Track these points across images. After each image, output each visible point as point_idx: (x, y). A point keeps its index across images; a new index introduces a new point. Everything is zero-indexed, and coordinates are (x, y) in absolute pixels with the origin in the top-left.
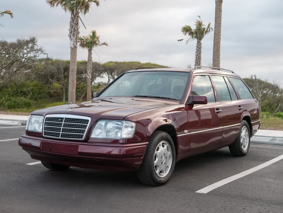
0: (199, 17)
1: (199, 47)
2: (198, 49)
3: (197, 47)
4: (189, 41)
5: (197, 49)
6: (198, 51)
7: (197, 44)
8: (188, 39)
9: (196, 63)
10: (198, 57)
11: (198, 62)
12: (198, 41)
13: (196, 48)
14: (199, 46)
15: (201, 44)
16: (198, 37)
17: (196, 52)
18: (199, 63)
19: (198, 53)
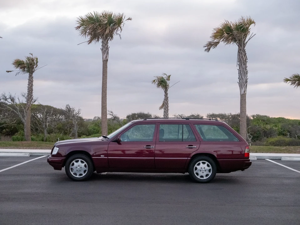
0: (32, 55)
2: (30, 82)
3: (29, 80)
6: (30, 84)
7: (29, 77)
8: (19, 72)
10: (30, 89)
12: (29, 75)
14: (31, 79)
15: (33, 77)
16: (31, 71)
17: (28, 84)
18: (31, 95)
19: (31, 85)
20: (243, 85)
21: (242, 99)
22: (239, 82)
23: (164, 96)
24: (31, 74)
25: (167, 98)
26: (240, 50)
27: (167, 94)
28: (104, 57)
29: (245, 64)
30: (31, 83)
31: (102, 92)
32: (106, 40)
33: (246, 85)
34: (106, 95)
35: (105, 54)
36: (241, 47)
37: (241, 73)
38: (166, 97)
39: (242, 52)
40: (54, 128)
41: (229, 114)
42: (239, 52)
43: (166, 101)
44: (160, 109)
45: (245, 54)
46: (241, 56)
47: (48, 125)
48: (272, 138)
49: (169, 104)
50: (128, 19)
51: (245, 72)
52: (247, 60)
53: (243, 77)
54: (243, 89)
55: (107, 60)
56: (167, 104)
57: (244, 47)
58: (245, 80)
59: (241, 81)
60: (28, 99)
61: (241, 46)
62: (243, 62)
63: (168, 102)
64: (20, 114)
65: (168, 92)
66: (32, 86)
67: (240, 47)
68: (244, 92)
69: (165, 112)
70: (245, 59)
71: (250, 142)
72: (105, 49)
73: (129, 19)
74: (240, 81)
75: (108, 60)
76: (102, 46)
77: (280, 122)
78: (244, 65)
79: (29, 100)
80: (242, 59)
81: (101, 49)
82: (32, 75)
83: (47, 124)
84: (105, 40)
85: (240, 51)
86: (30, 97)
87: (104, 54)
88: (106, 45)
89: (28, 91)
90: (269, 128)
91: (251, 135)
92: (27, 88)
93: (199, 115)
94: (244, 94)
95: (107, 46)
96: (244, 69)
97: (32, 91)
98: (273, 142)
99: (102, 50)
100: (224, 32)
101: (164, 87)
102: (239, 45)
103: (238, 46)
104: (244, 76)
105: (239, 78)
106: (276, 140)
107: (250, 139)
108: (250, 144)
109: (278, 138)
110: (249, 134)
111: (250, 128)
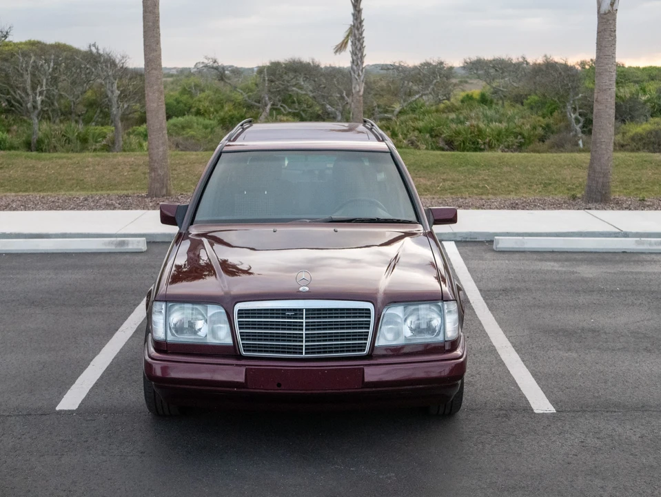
21: (605, 29)
23: (351, 18)
25: (361, 22)
27: (360, 11)
31: (145, 12)
38: (357, 19)
40: (74, 103)
41: (521, 60)
43: (356, 32)
44: (336, 52)
47: (39, 102)
48: (637, 123)
49: (365, 39)
56: (359, 40)
63: (361, 34)
65: (363, 5)
68: (612, 4)
69: (355, 63)
71: (581, 138)
77: (652, 78)
83: (39, 99)
90: (628, 96)
91: (580, 115)
93: (441, 63)
94: (609, 12)
98: (641, 135)
106: (648, 129)
107: (578, 127)
108: (580, 142)
109: (652, 122)
110: (577, 114)
111: (579, 100)
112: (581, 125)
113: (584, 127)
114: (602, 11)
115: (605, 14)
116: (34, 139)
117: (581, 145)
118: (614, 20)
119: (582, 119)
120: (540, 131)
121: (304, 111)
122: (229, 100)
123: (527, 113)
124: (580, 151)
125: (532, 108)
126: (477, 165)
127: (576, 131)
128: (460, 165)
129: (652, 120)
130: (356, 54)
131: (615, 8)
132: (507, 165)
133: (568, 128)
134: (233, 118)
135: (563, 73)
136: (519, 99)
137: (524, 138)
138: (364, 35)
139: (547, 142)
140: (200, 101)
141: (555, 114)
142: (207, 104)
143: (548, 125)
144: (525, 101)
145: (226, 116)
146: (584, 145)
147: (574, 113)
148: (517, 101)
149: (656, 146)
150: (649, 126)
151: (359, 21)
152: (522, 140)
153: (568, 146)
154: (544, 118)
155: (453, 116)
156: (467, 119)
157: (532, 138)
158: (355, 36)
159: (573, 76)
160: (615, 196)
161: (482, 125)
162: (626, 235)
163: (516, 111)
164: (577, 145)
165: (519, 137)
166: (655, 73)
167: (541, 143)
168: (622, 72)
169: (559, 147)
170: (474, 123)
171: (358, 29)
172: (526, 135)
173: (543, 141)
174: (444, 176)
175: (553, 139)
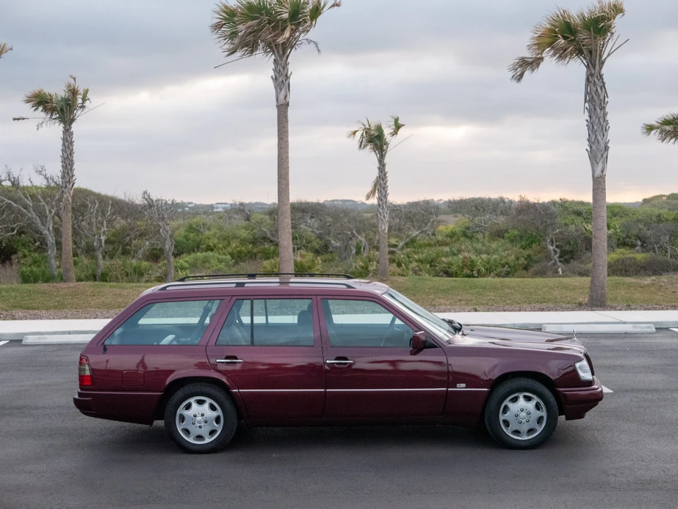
0: (74, 78)
1: (70, 141)
2: (67, 144)
3: (63, 139)
4: (44, 125)
5: (64, 145)
6: (67, 150)
7: (64, 133)
8: (40, 120)
9: (66, 175)
10: (68, 162)
11: (70, 172)
12: (64, 128)
13: (61, 142)
14: (68, 138)
15: (72, 134)
16: (67, 119)
17: (63, 150)
18: (71, 175)
19: (69, 153)
20: (600, 156)
21: (598, 188)
22: (589, 149)
23: (377, 171)
24: (68, 127)
26: (592, 75)
27: (384, 165)
28: (282, 97)
29: (603, 108)
30: (69, 148)
31: (279, 178)
32: (284, 58)
33: (605, 155)
34: (287, 185)
35: (283, 92)
36: (594, 69)
37: (595, 127)
38: (382, 172)
39: (596, 80)
42: (588, 80)
43: (382, 182)
44: (368, 196)
45: (604, 83)
46: (595, 89)
49: (388, 188)
50: (333, 6)
51: (602, 126)
52: (606, 99)
53: (599, 138)
54: (600, 165)
55: (287, 105)
56: (384, 188)
57: (601, 68)
58: (603, 146)
59: (594, 147)
60: (64, 185)
61: (594, 67)
62: (598, 103)
63: (386, 184)
64: (34, 216)
65: (386, 160)
66: (71, 155)
67: (592, 68)
68: (602, 171)
70: (602, 97)
71: (560, 266)
72: (282, 79)
73: (336, 5)
74: (591, 147)
75: (288, 103)
76: (275, 70)
78: (601, 110)
79: (66, 186)
80: (595, 97)
81: (272, 77)
82: (70, 128)
83: (103, 238)
84: (281, 57)
85: (590, 77)
86: (67, 180)
87: (281, 90)
88: (284, 68)
89: (62, 166)
92: (60, 159)
94: (601, 176)
95: (286, 70)
96: (601, 120)
97: (72, 167)
99: (275, 79)
100: (559, 36)
101: (377, 149)
102: (590, 65)
103: (588, 67)
104: (602, 135)
105: (589, 140)
106: (615, 258)
107: (556, 257)
108: (560, 270)
109: (619, 252)
110: (554, 247)
111: (556, 234)
112: (558, 255)
113: (560, 257)
114: (596, 175)
115: (598, 178)
116: (99, 272)
117: (561, 273)
118: (604, 182)
119: (558, 250)
120: (522, 261)
121: (304, 246)
122: (235, 237)
123: (509, 245)
124: (560, 277)
125: (512, 241)
126: (484, 288)
127: (556, 261)
128: (471, 288)
129: (619, 250)
130: (382, 200)
131: (604, 173)
132: (508, 287)
133: (548, 258)
134: (240, 253)
135: (542, 212)
136: (499, 234)
137: (510, 267)
138: (387, 184)
139: (531, 270)
140: (209, 238)
141: (534, 245)
142: (216, 241)
143: (529, 256)
144: (506, 235)
145: (235, 252)
146: (563, 273)
147: (552, 246)
148: (499, 236)
149: (623, 272)
150: (616, 256)
151: (384, 173)
152: (509, 269)
153: (549, 273)
154: (524, 249)
155: (447, 249)
156: (460, 251)
157: (517, 267)
158: (380, 185)
159: (551, 214)
160: (609, 303)
161: (473, 257)
162: (625, 323)
163: (500, 244)
164: (557, 272)
165: (507, 266)
166: (617, 210)
167: (525, 271)
168: (589, 209)
169: (542, 273)
170: (466, 254)
171: (383, 180)
172: (512, 264)
173: (527, 270)
174: (459, 297)
175: (536, 267)
